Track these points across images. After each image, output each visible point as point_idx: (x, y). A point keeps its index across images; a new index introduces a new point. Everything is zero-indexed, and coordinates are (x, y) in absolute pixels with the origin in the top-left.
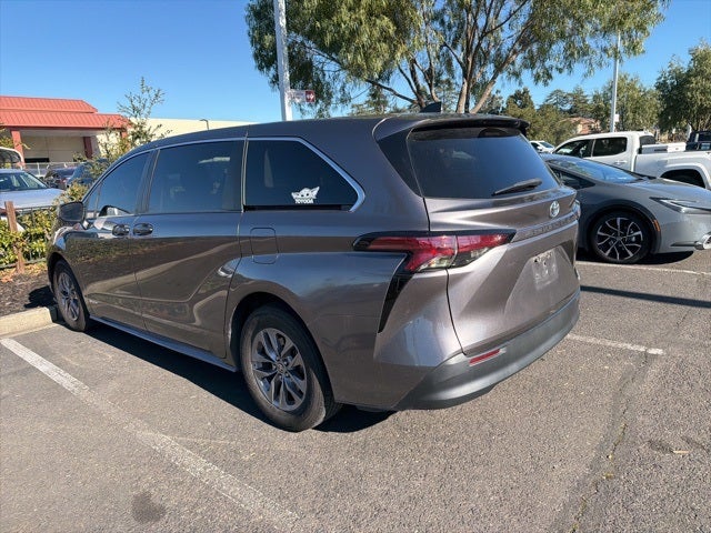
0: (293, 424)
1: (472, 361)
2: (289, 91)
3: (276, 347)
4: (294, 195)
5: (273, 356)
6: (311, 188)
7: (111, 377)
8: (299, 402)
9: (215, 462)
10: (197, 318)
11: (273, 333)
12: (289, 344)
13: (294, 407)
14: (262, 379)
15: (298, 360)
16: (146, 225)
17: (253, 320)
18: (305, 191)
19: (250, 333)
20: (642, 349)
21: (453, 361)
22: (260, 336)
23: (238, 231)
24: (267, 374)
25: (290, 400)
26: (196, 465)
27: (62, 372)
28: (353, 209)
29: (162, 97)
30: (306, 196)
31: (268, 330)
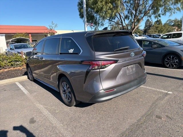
0: (69, 105)
1: (106, 92)
2: (87, 23)
3: (66, 87)
4: (69, 51)
5: (65, 88)
6: (72, 49)
7: (35, 92)
8: (70, 99)
9: (50, 112)
10: (51, 79)
11: (65, 83)
12: (68, 86)
13: (69, 101)
14: (64, 94)
15: (70, 90)
16: (42, 57)
17: (61, 80)
18: (71, 50)
19: (61, 83)
20: (166, 92)
21: (101, 92)
22: (63, 84)
23: (58, 59)
24: (64, 93)
25: (69, 99)
26: (46, 112)
27: (25, 90)
28: (80, 54)
29: (57, 26)
30: (71, 51)
31: (64, 82)
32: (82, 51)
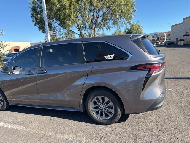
2: (49, 31)
3: (101, 101)
4: (105, 57)
5: (100, 104)
6: (111, 54)
8: (110, 116)
11: (100, 98)
12: (107, 99)
13: (109, 118)
14: (95, 112)
15: (111, 104)
16: (43, 71)
19: (91, 98)
22: (95, 99)
23: (86, 69)
24: (97, 110)
27: (10, 124)
28: (128, 59)
29: (4, 33)
30: (110, 57)
31: (98, 97)
32: (130, 56)
